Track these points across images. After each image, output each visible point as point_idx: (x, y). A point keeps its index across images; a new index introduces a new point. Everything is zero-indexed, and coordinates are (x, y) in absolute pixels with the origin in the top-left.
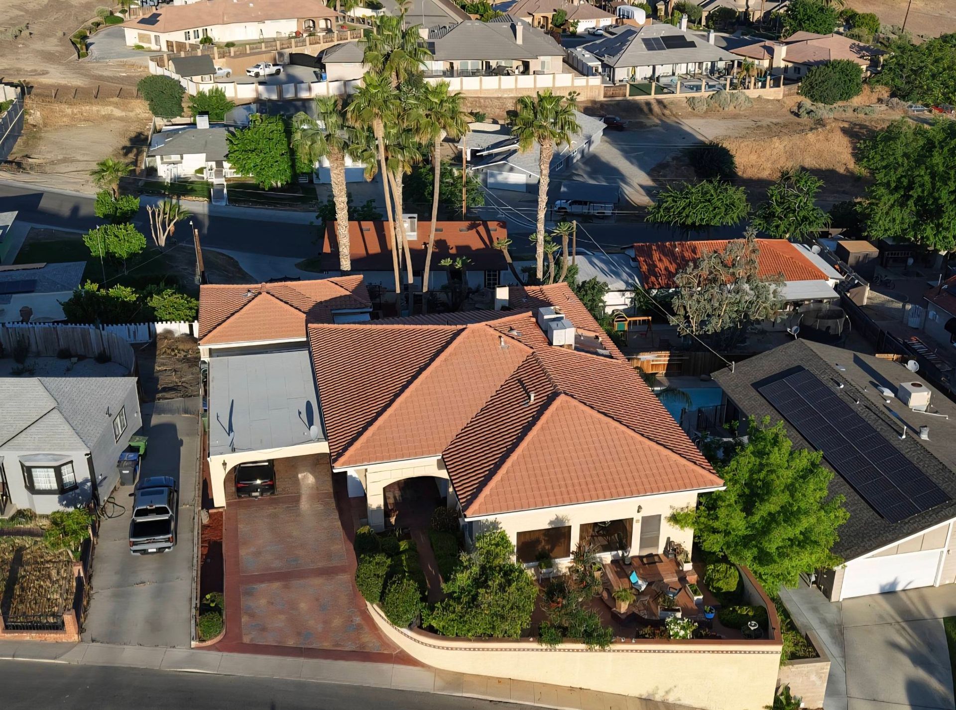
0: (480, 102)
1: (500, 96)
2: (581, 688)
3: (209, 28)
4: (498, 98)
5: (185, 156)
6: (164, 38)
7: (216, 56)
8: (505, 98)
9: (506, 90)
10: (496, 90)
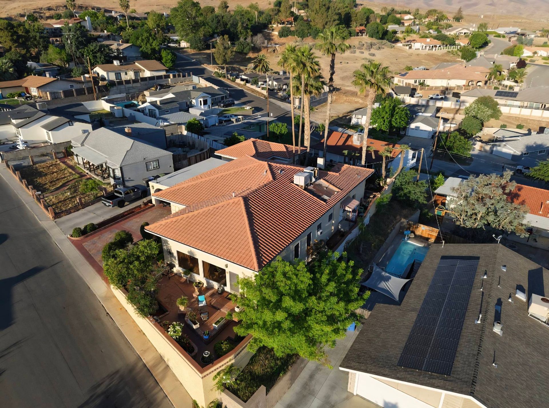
0: (527, 121)
1: (540, 120)
2: (144, 334)
3: (426, 80)
4: (539, 121)
5: (363, 116)
6: (406, 81)
7: (419, 89)
8: (543, 121)
9: (544, 118)
10: (539, 117)
